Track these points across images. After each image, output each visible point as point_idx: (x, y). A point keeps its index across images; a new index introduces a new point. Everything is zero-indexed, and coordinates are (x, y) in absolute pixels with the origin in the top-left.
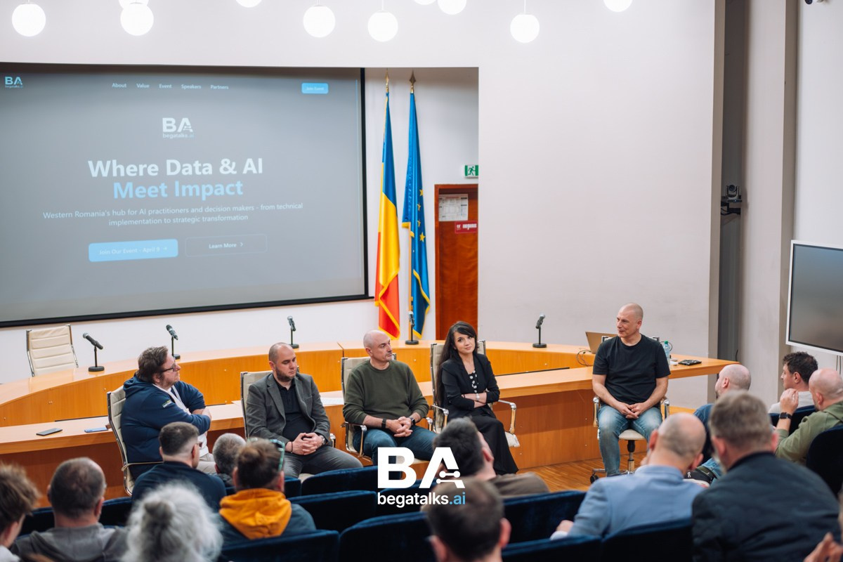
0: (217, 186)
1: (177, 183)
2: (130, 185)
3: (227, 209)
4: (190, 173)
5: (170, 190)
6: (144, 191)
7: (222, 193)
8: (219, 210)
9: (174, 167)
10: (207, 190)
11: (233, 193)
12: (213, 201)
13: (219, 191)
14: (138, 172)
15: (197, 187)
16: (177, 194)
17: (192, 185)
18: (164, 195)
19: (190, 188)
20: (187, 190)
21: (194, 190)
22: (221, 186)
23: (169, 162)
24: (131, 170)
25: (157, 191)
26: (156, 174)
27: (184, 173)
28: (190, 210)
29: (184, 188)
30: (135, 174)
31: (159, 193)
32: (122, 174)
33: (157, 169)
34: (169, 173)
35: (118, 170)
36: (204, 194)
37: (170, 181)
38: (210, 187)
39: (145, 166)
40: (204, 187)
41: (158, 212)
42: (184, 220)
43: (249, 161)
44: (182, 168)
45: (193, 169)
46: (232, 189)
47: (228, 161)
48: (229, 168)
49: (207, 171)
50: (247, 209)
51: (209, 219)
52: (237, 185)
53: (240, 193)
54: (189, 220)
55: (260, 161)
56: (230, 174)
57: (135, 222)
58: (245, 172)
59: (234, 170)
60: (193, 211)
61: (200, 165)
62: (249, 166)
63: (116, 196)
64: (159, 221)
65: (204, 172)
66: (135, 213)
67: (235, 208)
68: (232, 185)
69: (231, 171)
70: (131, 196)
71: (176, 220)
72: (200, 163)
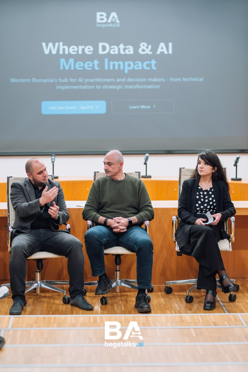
0: (136, 62)
1: (106, 60)
2: (72, 60)
3: (144, 80)
4: (116, 52)
5: (101, 65)
6: (82, 65)
7: (140, 68)
8: (137, 80)
9: (104, 48)
10: (129, 65)
11: (148, 68)
12: (133, 73)
13: (138, 67)
14: (78, 51)
15: (121, 63)
16: (106, 68)
17: (118, 61)
18: (96, 68)
19: (116, 63)
20: (114, 65)
21: (119, 65)
22: (140, 63)
23: (101, 44)
24: (73, 50)
25: (91, 65)
26: (91, 53)
27: (112, 52)
28: (116, 80)
29: (111, 63)
30: (76, 53)
31: (93, 67)
32: (67, 53)
33: (92, 49)
34: (101, 52)
35: (64, 50)
36: (127, 68)
37: (101, 58)
38: (131, 63)
39: (83, 47)
40: (126, 63)
41: (92, 80)
42: (111, 87)
43: (162, 45)
44: (110, 49)
45: (119, 49)
46: (148, 65)
47: (146, 44)
48: (146, 49)
49: (129, 51)
50: (159, 80)
51: (130, 87)
52: (152, 62)
53: (154, 68)
54: (115, 87)
55: (170, 44)
56: (147, 54)
57: (75, 87)
58: (158, 52)
59: (150, 51)
60: (118, 80)
61: (124, 47)
62: (162, 48)
63: (62, 68)
64: (92, 87)
65: (127, 52)
66: (75, 80)
67: (150, 80)
68: (148, 62)
69: (148, 51)
70: (72, 68)
71: (105, 87)
72: (124, 45)
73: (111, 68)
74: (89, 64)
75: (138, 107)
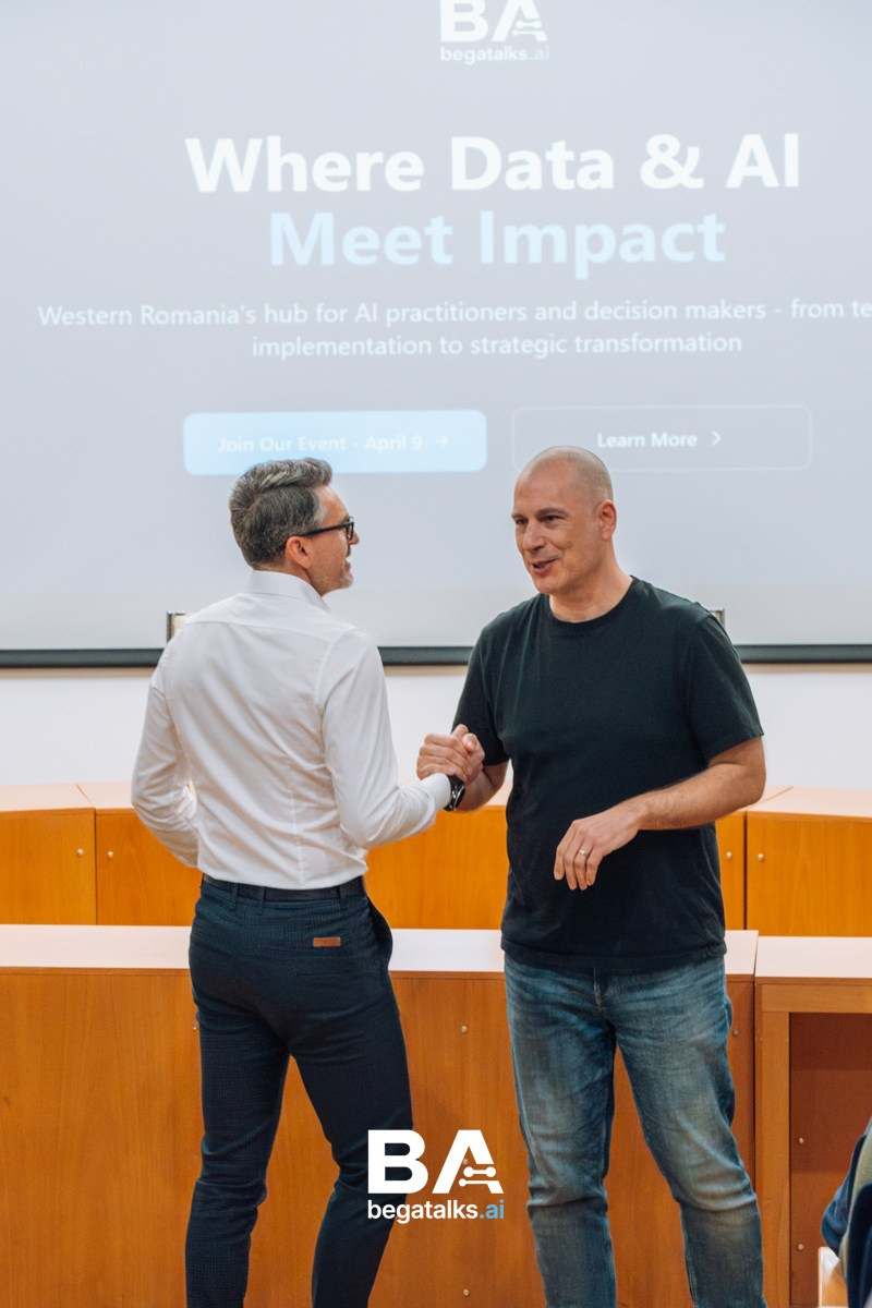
0: (628, 230)
1: (487, 219)
2: (323, 222)
3: (668, 311)
4: (535, 183)
5: (464, 241)
6: (373, 242)
7: (649, 255)
8: (635, 313)
9: (479, 163)
10: (595, 243)
11: (688, 257)
12: (614, 281)
13: (637, 249)
14: (352, 179)
15: (557, 232)
16: (487, 257)
17: (540, 224)
18: (441, 257)
19: (535, 235)
20: (523, 243)
21: (548, 243)
22: (647, 232)
23: (459, 145)
24: (328, 171)
25: (416, 242)
26: (415, 186)
27: (513, 183)
28: (531, 311)
29: (511, 234)
30: (343, 186)
31: (426, 250)
32: (300, 185)
33: (417, 166)
34: (460, 181)
35: (287, 171)
36: (583, 257)
37: (463, 210)
38: (606, 232)
39: (378, 157)
40: (582, 233)
41: (419, 315)
42: (509, 346)
43: (752, 143)
44: (506, 166)
45: (547, 168)
46: (683, 243)
47: (674, 144)
48: (674, 166)
49: (595, 176)
50: (740, 311)
51: (601, 346)
52: (701, 228)
53: (713, 255)
54: (527, 346)
55: (791, 142)
56: (680, 188)
57: (341, 349)
58: (734, 181)
59: (695, 175)
60: (542, 314)
61: (570, 156)
62: (752, 161)
63: (277, 258)
64: (421, 346)
65: (584, 181)
66: (340, 315)
67: (693, 310)
68: (687, 228)
69: (684, 177)
70: (328, 258)
71: (481, 346)
72: (568, 148)
73: (511, 256)
74: (404, 238)
75: (640, 440)
